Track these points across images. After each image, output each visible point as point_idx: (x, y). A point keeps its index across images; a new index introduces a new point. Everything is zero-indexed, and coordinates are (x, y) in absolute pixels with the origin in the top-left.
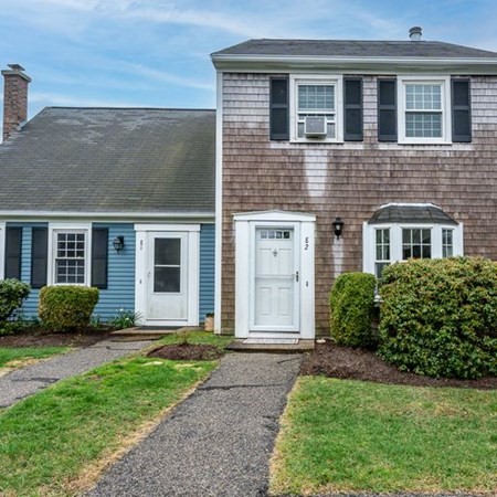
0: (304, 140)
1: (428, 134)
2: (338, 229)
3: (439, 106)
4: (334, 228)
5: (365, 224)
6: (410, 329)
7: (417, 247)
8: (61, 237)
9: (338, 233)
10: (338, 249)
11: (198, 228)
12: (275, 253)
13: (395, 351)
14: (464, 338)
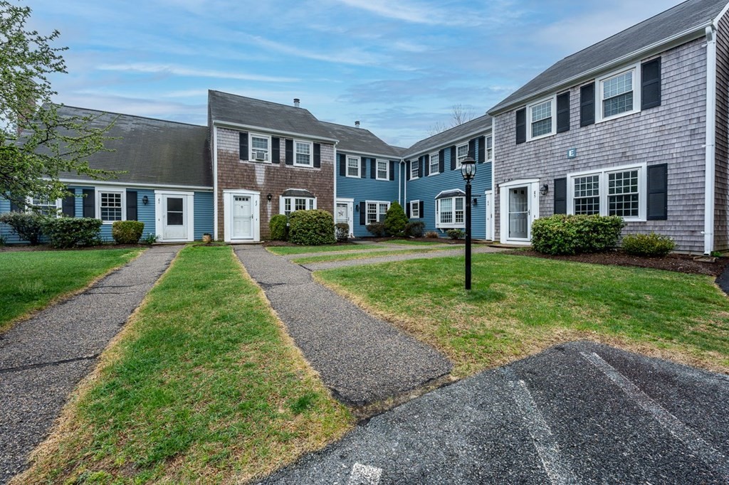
0: (254, 160)
1: (304, 163)
2: (269, 198)
3: (309, 153)
4: (268, 197)
5: (281, 196)
6: (301, 232)
7: (300, 206)
8: (104, 195)
9: (270, 199)
10: (269, 206)
11: (193, 193)
12: (242, 207)
13: (295, 239)
14: (316, 233)
